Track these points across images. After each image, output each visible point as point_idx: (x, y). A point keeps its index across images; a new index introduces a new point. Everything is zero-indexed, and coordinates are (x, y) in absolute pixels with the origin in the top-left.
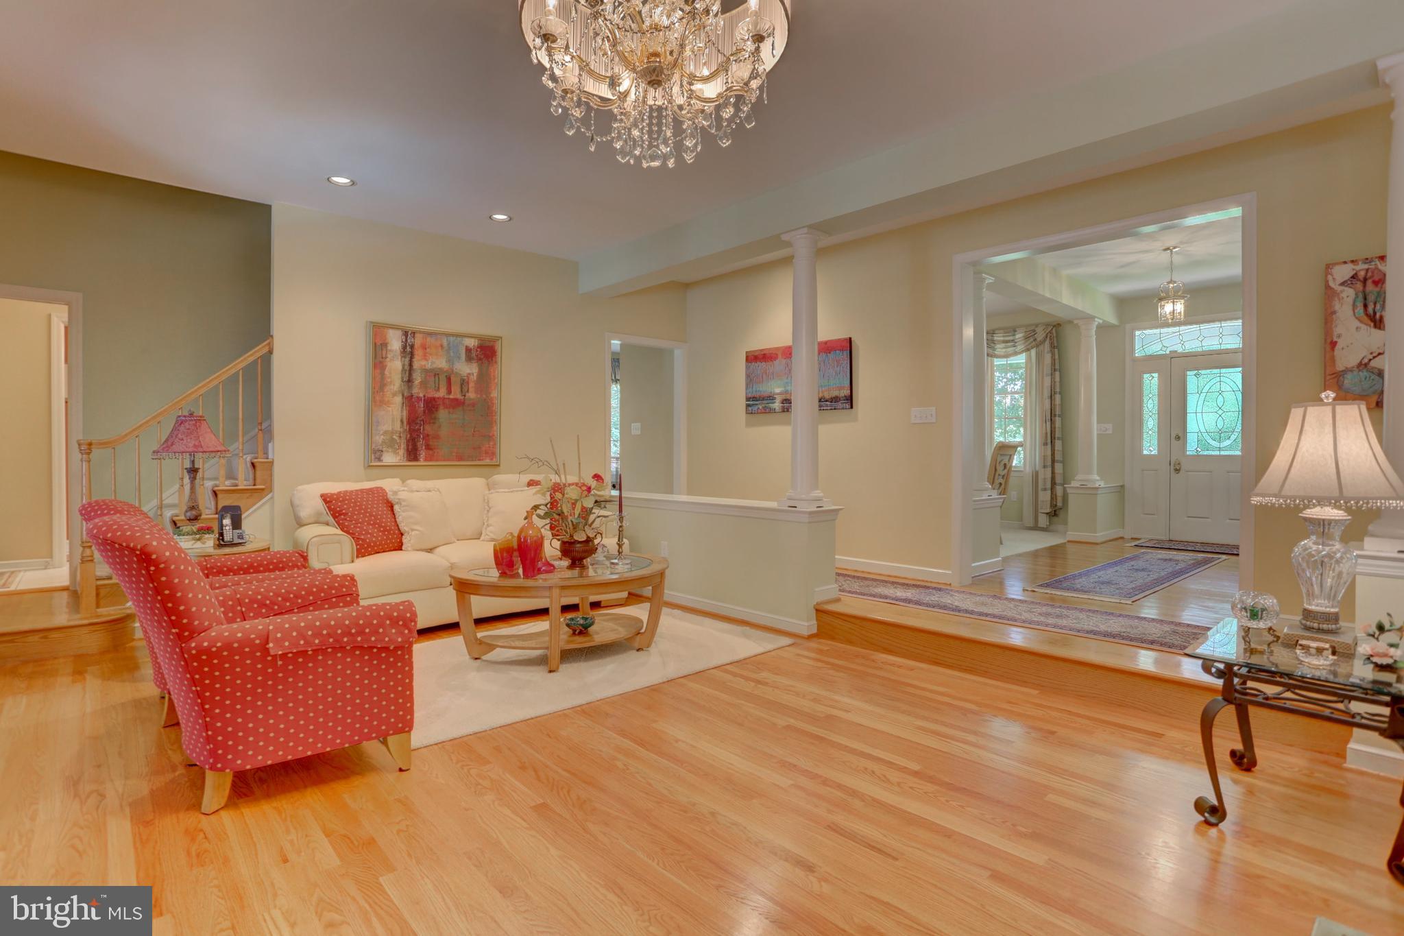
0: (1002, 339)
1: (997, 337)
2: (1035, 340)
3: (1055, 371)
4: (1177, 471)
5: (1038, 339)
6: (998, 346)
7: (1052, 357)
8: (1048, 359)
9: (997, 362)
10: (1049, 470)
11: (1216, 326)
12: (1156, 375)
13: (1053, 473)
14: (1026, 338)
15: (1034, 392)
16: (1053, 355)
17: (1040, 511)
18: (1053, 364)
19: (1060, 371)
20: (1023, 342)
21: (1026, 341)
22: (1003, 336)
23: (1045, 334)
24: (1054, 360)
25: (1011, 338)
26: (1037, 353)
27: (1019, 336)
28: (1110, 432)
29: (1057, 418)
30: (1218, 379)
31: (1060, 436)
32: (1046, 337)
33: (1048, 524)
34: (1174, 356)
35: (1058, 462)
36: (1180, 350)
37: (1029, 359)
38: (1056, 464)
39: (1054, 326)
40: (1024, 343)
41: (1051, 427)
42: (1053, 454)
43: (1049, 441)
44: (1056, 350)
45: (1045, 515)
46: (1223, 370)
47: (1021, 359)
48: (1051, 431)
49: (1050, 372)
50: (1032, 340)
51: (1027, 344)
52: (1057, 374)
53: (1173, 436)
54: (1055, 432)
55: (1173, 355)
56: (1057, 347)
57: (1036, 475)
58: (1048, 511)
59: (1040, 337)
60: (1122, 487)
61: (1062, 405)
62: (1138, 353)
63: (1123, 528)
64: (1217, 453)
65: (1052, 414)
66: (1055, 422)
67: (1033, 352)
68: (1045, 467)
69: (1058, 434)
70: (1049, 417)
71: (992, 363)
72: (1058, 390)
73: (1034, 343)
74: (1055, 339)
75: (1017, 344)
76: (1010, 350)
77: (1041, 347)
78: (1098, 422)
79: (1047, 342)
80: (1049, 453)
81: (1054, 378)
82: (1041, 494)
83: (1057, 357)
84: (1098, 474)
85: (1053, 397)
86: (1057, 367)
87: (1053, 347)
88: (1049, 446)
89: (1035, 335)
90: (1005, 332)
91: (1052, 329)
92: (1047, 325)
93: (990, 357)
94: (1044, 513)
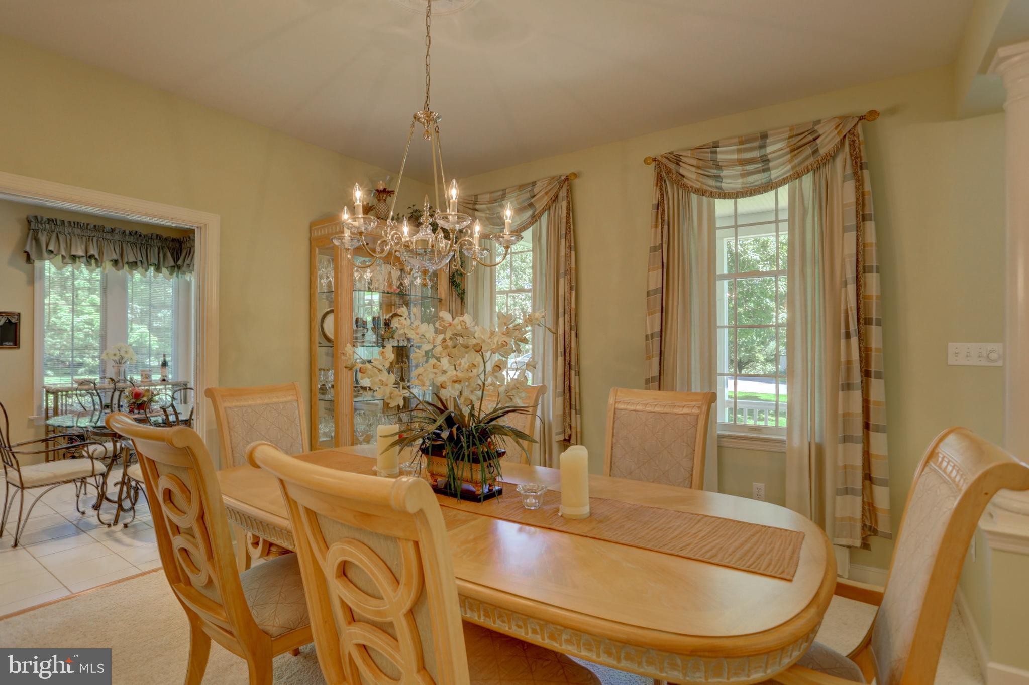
0: (735, 156)
1: (724, 152)
2: (815, 151)
3: (864, 220)
5: (822, 151)
6: (725, 173)
7: (857, 188)
8: (846, 193)
9: (723, 207)
10: (855, 446)
13: (867, 455)
16: (859, 181)
17: (835, 541)
18: (859, 205)
19: (877, 220)
21: (794, 156)
22: (739, 151)
23: (838, 139)
24: (863, 194)
25: (756, 154)
27: (775, 146)
29: (873, 328)
31: (882, 370)
35: (878, 429)
38: (872, 434)
39: (861, 118)
40: (790, 161)
41: (859, 348)
42: (863, 412)
43: (856, 379)
44: (866, 173)
45: (847, 550)
48: (860, 358)
49: (853, 222)
51: (796, 161)
52: (870, 226)
56: (870, 165)
57: (819, 454)
59: (828, 140)
61: (882, 297)
65: (862, 319)
67: (807, 180)
69: (878, 368)
70: (854, 325)
71: (711, 210)
72: (873, 262)
73: (812, 159)
74: (863, 149)
75: (770, 166)
76: (758, 179)
77: (826, 170)
79: (845, 155)
80: (857, 408)
81: (864, 237)
83: (868, 187)
86: (870, 211)
87: (857, 166)
88: (857, 392)
89: (818, 141)
90: (741, 143)
91: (855, 126)
92: (844, 119)
93: (704, 198)
94: (844, 546)
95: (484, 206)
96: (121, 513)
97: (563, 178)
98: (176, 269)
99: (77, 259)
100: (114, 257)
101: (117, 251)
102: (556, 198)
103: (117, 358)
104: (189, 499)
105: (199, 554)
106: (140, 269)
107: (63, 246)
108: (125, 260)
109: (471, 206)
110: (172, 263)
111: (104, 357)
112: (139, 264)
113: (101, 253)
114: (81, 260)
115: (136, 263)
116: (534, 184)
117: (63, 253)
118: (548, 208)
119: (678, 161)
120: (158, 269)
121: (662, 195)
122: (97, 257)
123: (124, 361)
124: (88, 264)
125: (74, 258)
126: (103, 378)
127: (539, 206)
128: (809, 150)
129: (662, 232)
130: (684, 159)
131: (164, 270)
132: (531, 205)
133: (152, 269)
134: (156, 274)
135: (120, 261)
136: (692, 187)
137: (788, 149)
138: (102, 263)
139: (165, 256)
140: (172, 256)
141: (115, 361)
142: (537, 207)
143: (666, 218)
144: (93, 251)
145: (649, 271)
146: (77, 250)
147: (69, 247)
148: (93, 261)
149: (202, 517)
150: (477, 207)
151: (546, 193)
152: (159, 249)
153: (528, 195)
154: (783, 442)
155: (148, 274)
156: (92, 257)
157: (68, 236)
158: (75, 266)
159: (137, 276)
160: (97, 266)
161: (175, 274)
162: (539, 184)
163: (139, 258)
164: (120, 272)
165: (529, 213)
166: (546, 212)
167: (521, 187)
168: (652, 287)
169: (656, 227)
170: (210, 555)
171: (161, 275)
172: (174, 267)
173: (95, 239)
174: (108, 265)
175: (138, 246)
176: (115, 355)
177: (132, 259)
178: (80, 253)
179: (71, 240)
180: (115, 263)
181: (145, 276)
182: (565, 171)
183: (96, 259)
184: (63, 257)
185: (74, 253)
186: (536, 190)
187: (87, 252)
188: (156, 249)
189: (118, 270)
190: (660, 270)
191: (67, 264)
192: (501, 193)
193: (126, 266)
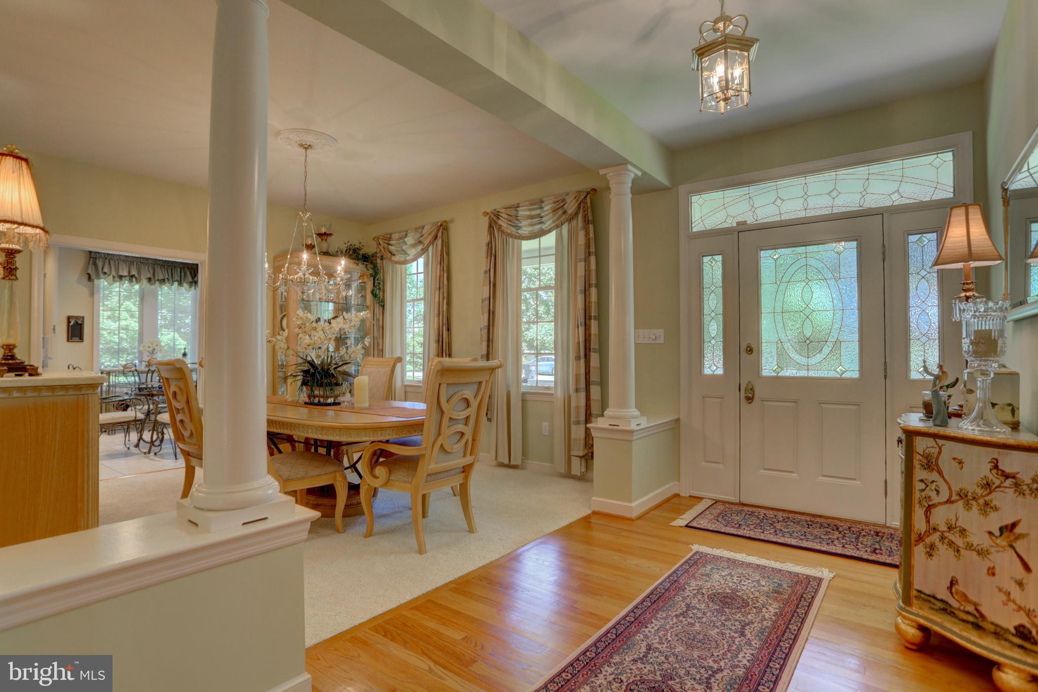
0: (528, 213)
1: (522, 210)
2: (565, 212)
3: (590, 255)
4: (750, 399)
5: (569, 212)
6: (521, 223)
7: (586, 236)
8: (581, 238)
9: (527, 245)
10: (583, 395)
11: (799, 182)
12: (719, 258)
13: (588, 398)
14: (555, 211)
15: (565, 285)
16: (588, 233)
17: (572, 453)
18: (588, 245)
19: (596, 255)
20: (551, 215)
21: (554, 215)
22: (529, 210)
23: (576, 205)
24: (589, 239)
25: (537, 212)
26: (570, 232)
27: (547, 207)
28: (661, 341)
29: (593, 321)
30: (803, 262)
31: (597, 347)
32: (579, 208)
33: (583, 470)
34: (741, 230)
35: (594, 384)
36: (750, 220)
37: (559, 239)
38: (591, 386)
39: (589, 192)
40: (553, 219)
41: (585, 334)
42: (587, 373)
43: (582, 353)
44: (591, 226)
45: (579, 458)
46: (810, 248)
47: (549, 240)
48: (586, 340)
49: (583, 256)
50: (562, 215)
51: (556, 219)
52: (593, 259)
53: (743, 347)
54: (590, 340)
55: (742, 228)
56: (594, 222)
57: (568, 401)
58: (581, 453)
59: (571, 207)
60: (677, 421)
61: (598, 303)
62: (697, 227)
63: (679, 482)
64: (803, 373)
65: (587, 317)
66: (590, 326)
67: (565, 228)
68: (577, 390)
69: (594, 345)
70: (581, 319)
71: (520, 247)
72: (593, 281)
73: (564, 217)
74: (589, 210)
75: (543, 219)
76: (539, 228)
77: (574, 223)
78: (636, 328)
79: (580, 217)
80: (583, 370)
81: (589, 266)
82: (573, 428)
83: (592, 235)
84: (637, 407)
85: (587, 293)
86: (593, 249)
87: (586, 222)
88: (582, 361)
89: (565, 206)
90: (531, 205)
91: (586, 197)
92: (579, 192)
93: (516, 240)
94: (577, 456)
95: (394, 242)
96: (153, 447)
97: (439, 224)
98: (194, 284)
99: (123, 278)
100: (149, 276)
101: (151, 272)
102: (436, 237)
103: (150, 349)
104: (182, 394)
105: (187, 420)
106: (167, 284)
107: (113, 269)
108: (157, 278)
109: (386, 242)
110: (190, 279)
111: (141, 348)
112: (166, 280)
113: (139, 272)
114: (126, 278)
115: (164, 280)
116: (423, 227)
117: (114, 273)
118: (432, 243)
119: (498, 216)
120: (180, 284)
121: (491, 237)
122: (136, 276)
123: (155, 352)
124: (131, 281)
125: (121, 277)
126: (141, 362)
127: (426, 242)
128: (560, 212)
129: (490, 262)
130: (501, 214)
131: (185, 285)
132: (420, 242)
133: (176, 284)
134: (180, 287)
135: (152, 278)
136: (506, 232)
137: (550, 211)
138: (140, 280)
139: (185, 274)
140: (191, 274)
141: (149, 352)
142: (425, 242)
143: (493, 252)
144: (134, 272)
145: (483, 286)
146: (123, 270)
147: (117, 270)
148: (134, 279)
149: (188, 402)
150: (391, 242)
151: (429, 234)
152: (181, 269)
153: (419, 235)
154: (552, 395)
155: (173, 286)
156: (133, 276)
157: (117, 261)
158: (122, 282)
159: (165, 288)
160: (137, 282)
161: (193, 288)
162: (426, 227)
163: (167, 276)
164: (153, 287)
165: (420, 247)
166: (431, 246)
167: (416, 229)
168: (484, 297)
169: (487, 258)
170: (191, 420)
171: (183, 288)
172: (192, 282)
173: (135, 263)
174: (145, 282)
175: (166, 267)
176: (149, 347)
177: (161, 277)
178: (125, 273)
179: (118, 264)
180: (149, 280)
181: (171, 289)
182: (440, 218)
183: (136, 278)
184: (114, 277)
185: (121, 273)
186: (424, 232)
187: (129, 273)
188: (179, 269)
189: (151, 285)
190: (488, 286)
191: (116, 281)
192: (405, 233)
193: (157, 283)
